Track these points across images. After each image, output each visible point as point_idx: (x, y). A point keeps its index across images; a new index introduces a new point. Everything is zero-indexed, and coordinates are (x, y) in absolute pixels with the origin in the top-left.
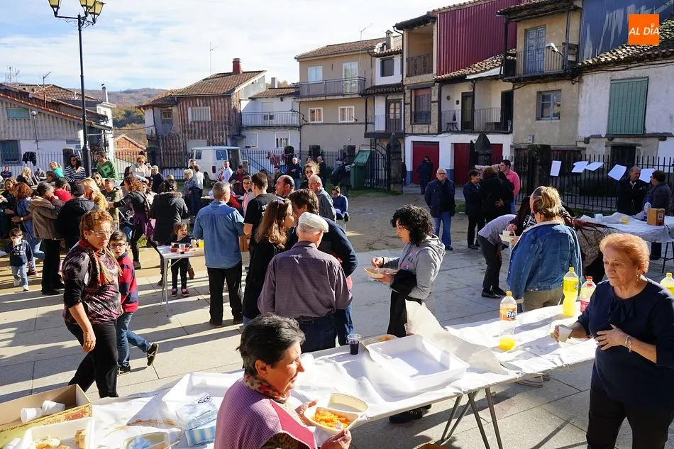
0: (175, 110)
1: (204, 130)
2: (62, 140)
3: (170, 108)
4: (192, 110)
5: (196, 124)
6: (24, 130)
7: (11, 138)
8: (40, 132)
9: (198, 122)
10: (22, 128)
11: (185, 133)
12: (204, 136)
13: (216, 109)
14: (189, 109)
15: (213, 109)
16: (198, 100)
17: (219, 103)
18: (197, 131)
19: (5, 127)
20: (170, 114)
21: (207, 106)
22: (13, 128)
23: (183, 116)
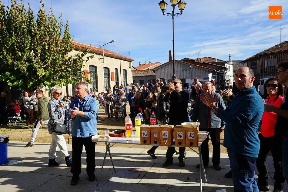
0: (258, 62)
1: (273, 71)
2: (202, 78)
3: (255, 61)
4: (267, 61)
5: (269, 68)
6: (187, 75)
7: (183, 78)
8: (193, 75)
9: (270, 67)
10: (187, 74)
11: (263, 73)
12: (273, 74)
13: (281, 59)
14: (266, 61)
15: (279, 59)
16: (270, 56)
17: (283, 56)
18: (269, 72)
19: (181, 74)
20: (255, 64)
21: (276, 58)
22: (184, 74)
23: (263, 64)
